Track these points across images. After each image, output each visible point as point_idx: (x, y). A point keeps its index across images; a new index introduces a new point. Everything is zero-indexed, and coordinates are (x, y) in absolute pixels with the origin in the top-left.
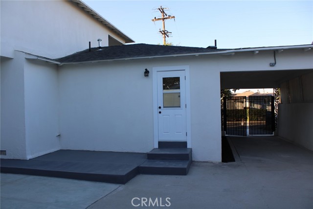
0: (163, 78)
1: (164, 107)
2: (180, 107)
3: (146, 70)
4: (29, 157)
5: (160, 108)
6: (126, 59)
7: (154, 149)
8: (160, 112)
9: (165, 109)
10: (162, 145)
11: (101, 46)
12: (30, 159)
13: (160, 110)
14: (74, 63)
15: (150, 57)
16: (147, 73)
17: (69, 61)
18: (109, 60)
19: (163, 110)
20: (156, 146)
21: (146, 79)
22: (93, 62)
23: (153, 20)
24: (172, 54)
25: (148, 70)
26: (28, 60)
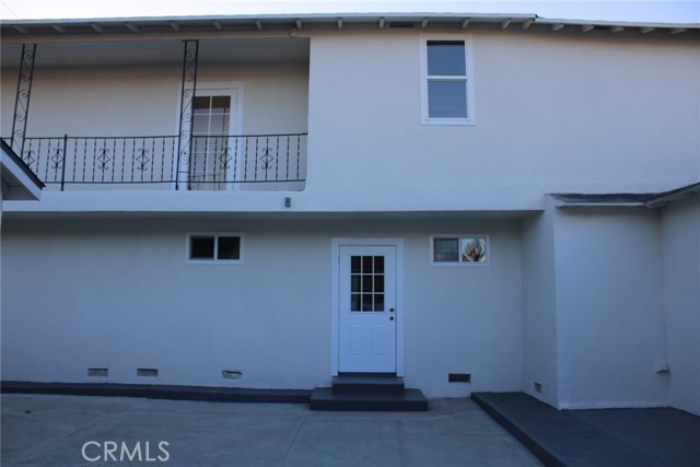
4: (562, 405)
26: (561, 209)
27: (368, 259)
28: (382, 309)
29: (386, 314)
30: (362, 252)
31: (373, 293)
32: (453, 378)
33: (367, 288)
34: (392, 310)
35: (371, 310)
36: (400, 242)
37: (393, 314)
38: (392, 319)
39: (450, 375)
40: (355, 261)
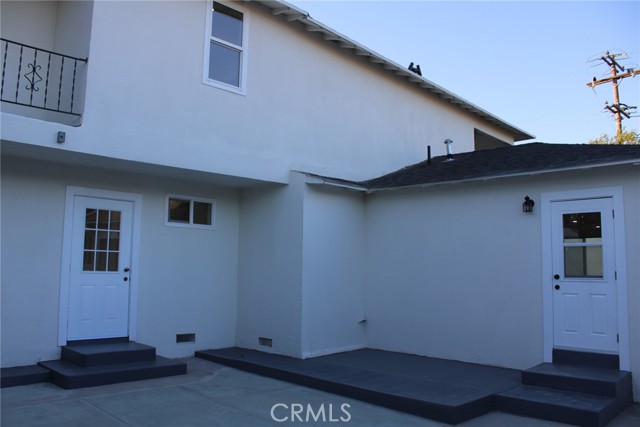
0: (564, 215)
1: (566, 276)
2: (602, 277)
3: (527, 198)
4: (305, 355)
5: (557, 277)
6: (485, 178)
7: (544, 364)
8: (557, 287)
9: (568, 279)
10: (560, 356)
11: (451, 152)
12: (307, 359)
13: (557, 282)
14: (390, 189)
15: (532, 173)
16: (529, 205)
17: (384, 186)
18: (452, 182)
19: (563, 282)
20: (549, 358)
21: (527, 217)
22: (424, 185)
23: (590, 84)
24: (580, 165)
25: (531, 198)
26: (311, 186)
27: (103, 213)
28: (116, 270)
29: (120, 274)
30: (99, 205)
31: (108, 251)
32: (181, 338)
33: (102, 245)
34: (126, 270)
35: (104, 270)
36: (139, 199)
37: (127, 275)
38: (126, 279)
39: (178, 336)
40: (90, 213)
